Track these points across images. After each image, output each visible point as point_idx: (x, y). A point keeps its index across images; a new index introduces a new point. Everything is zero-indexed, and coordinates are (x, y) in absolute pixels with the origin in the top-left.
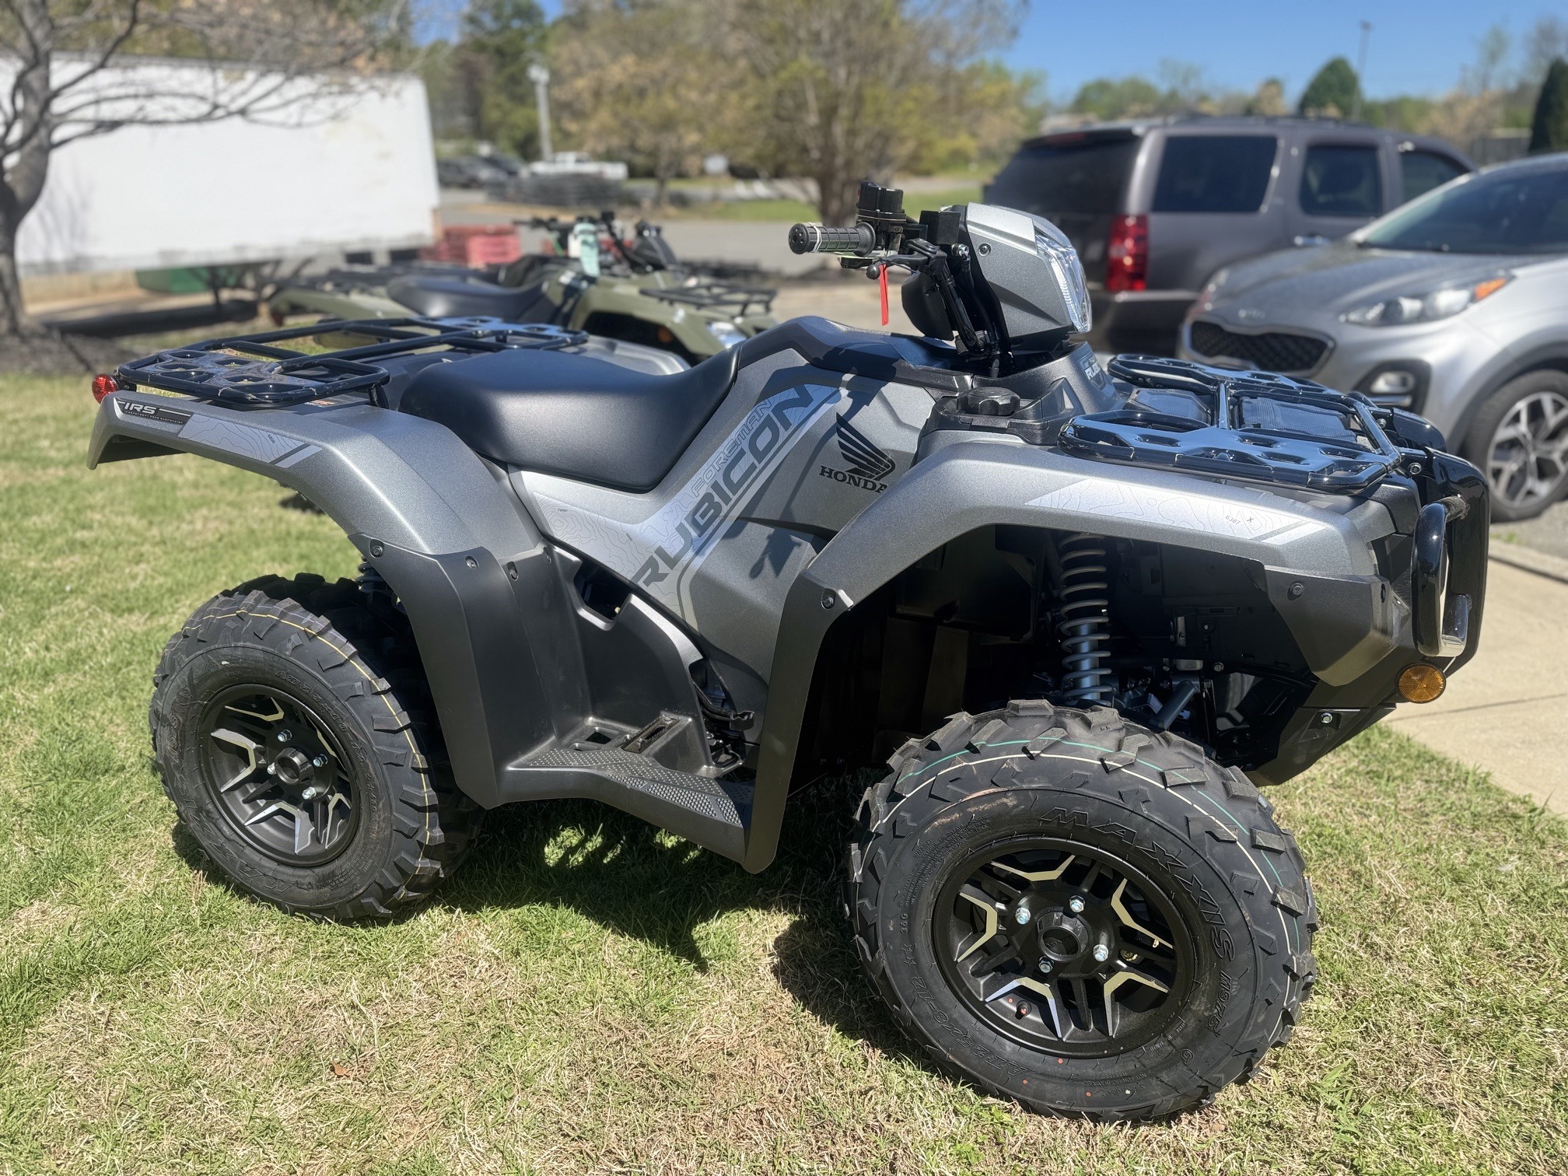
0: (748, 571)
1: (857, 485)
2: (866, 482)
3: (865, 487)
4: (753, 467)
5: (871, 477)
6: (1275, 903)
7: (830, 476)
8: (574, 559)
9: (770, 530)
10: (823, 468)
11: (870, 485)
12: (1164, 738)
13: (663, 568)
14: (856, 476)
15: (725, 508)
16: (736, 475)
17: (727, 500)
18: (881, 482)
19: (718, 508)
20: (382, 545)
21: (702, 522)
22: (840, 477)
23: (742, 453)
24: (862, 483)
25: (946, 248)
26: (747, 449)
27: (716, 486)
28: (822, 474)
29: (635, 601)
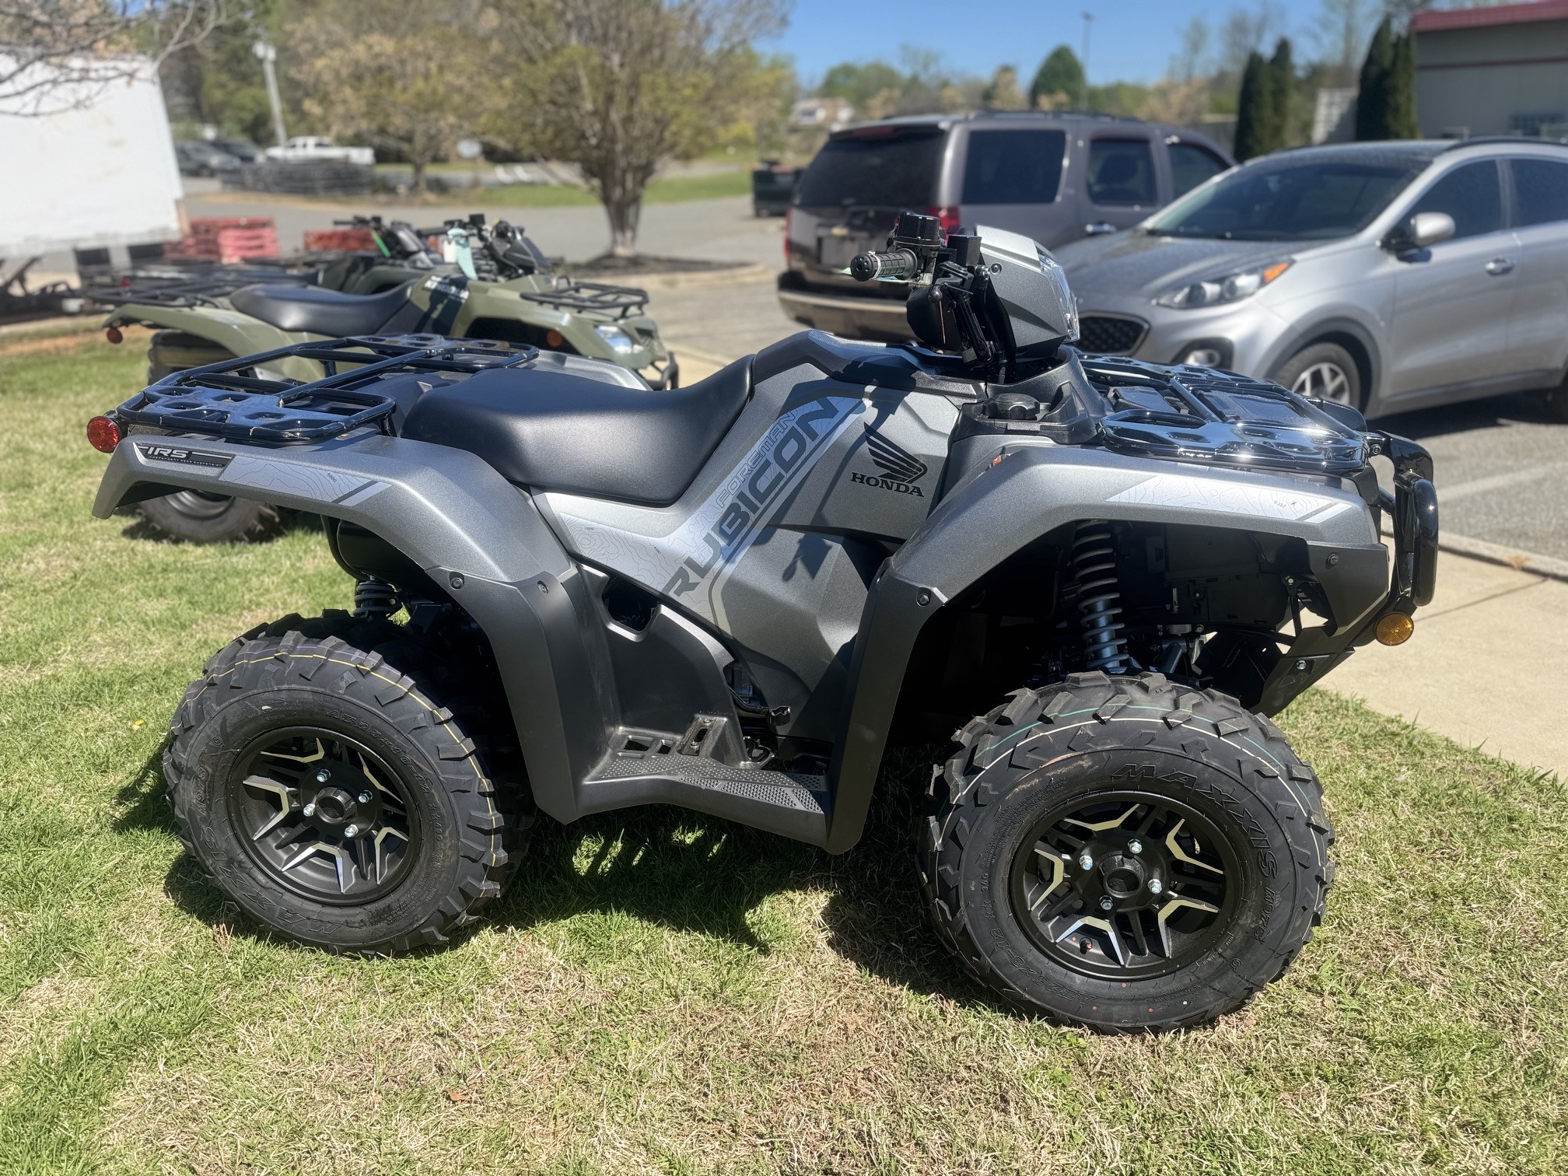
0: (781, 574)
1: (890, 488)
2: (899, 485)
3: (898, 490)
4: (780, 477)
5: (904, 480)
6: (1309, 825)
7: (862, 482)
8: (601, 574)
9: (801, 535)
10: (855, 474)
11: (903, 488)
12: (1208, 694)
13: (693, 577)
14: (889, 481)
15: (753, 517)
16: (762, 485)
17: (754, 509)
18: (914, 484)
19: (745, 518)
20: (462, 577)
21: (729, 531)
22: (873, 482)
23: (767, 464)
24: (895, 486)
25: (971, 269)
26: (772, 460)
27: (741, 496)
28: (854, 480)
29: (665, 610)
